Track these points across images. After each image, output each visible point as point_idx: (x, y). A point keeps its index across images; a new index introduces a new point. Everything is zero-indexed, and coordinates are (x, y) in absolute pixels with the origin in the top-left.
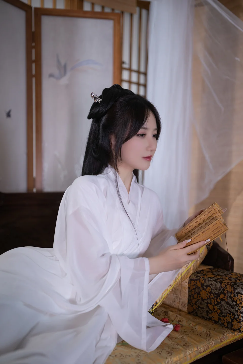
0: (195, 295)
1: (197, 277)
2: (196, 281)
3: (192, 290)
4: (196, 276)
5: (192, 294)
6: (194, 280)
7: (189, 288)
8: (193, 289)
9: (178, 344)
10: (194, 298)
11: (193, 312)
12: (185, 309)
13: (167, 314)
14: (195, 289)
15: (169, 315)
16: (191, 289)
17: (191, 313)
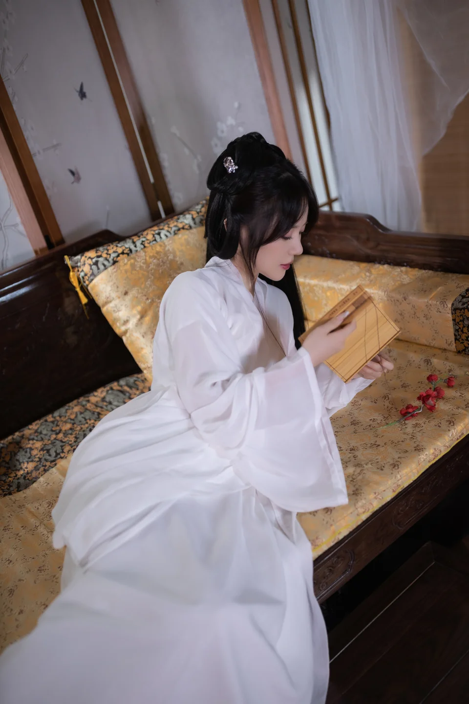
0: (464, 329)
1: (464, 304)
2: (463, 310)
3: (458, 323)
4: (461, 303)
5: (460, 328)
6: (461, 310)
7: (454, 320)
8: (461, 321)
9: (458, 408)
10: (463, 333)
11: (464, 350)
12: (453, 347)
13: (430, 364)
14: (463, 321)
15: (432, 365)
16: (457, 321)
17: (462, 351)
